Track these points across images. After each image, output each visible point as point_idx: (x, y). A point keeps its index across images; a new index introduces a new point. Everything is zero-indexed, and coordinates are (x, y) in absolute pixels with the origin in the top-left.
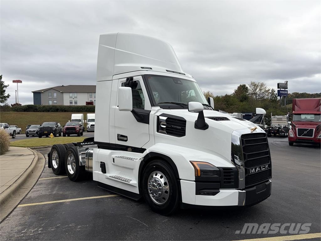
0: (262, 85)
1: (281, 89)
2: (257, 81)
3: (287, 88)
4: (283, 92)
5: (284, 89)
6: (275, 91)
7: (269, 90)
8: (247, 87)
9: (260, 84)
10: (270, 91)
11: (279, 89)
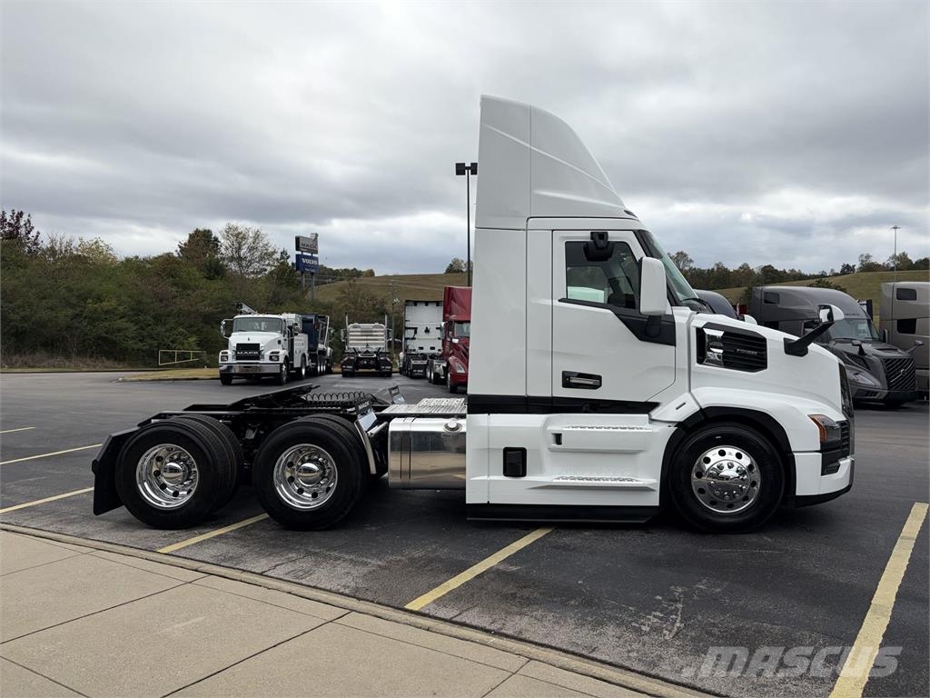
0: (257, 236)
1: (304, 254)
2: (243, 225)
3: (316, 252)
4: (308, 261)
5: (310, 254)
6: (288, 257)
7: (274, 252)
8: (216, 239)
9: (251, 235)
10: (278, 256)
11: (300, 253)
